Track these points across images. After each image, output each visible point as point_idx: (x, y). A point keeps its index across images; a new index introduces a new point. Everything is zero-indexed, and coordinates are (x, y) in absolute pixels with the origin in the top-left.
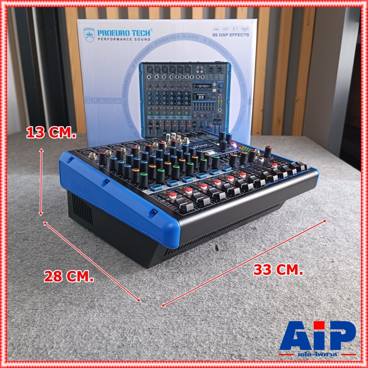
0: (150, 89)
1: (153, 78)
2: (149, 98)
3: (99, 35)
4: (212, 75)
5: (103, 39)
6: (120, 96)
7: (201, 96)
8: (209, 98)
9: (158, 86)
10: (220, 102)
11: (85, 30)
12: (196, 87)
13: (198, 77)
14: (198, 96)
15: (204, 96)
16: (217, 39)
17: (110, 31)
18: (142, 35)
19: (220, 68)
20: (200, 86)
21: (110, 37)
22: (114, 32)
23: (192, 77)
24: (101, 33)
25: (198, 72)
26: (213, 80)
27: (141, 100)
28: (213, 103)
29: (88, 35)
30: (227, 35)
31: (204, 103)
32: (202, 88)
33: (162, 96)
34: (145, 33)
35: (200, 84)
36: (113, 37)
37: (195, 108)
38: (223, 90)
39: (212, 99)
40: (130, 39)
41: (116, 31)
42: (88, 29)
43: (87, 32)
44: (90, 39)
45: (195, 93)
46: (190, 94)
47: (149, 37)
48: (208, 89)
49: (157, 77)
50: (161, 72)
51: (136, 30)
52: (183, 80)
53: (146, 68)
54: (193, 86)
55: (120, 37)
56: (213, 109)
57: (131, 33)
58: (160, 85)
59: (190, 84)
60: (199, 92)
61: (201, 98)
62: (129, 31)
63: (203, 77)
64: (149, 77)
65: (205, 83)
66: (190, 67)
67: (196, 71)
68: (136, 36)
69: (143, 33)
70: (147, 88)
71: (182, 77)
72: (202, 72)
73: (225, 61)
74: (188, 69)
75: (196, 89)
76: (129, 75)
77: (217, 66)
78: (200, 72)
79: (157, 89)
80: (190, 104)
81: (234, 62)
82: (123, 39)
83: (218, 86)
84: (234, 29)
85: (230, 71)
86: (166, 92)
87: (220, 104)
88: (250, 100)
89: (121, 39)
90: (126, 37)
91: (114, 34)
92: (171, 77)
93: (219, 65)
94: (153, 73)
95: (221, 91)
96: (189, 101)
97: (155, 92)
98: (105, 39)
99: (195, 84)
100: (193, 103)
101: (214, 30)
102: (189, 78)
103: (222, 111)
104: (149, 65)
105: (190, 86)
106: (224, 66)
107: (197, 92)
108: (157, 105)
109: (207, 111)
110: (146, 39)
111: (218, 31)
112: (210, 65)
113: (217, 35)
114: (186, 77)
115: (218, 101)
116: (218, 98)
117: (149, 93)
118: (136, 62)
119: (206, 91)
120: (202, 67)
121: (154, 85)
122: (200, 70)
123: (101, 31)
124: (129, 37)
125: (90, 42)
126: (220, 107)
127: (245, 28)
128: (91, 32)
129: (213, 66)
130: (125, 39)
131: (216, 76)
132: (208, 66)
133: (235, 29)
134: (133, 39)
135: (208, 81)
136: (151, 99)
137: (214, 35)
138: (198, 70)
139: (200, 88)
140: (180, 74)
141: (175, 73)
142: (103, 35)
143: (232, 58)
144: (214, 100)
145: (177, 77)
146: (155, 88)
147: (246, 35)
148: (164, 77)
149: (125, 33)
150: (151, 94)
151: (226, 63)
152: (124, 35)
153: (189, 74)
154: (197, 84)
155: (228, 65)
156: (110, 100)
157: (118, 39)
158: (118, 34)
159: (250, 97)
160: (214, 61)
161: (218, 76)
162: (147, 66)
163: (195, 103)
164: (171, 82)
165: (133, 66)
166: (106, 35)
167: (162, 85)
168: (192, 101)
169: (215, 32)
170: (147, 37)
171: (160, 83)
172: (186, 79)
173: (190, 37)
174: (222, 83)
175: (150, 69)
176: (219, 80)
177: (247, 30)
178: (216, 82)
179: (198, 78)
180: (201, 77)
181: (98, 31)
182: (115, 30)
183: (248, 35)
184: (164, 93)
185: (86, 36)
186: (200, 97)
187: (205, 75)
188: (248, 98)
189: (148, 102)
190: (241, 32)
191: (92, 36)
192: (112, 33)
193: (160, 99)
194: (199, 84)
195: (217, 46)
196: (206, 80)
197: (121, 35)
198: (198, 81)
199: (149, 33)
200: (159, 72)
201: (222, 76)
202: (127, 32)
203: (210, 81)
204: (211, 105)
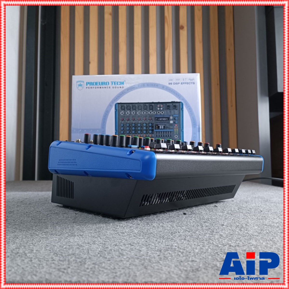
0: (123, 122)
1: (125, 114)
2: (122, 128)
3: (87, 85)
4: (169, 111)
5: (90, 88)
6: (100, 127)
7: (162, 126)
8: (168, 128)
9: (129, 120)
10: (176, 131)
11: (77, 82)
12: (157, 120)
13: (159, 112)
14: (159, 126)
15: (164, 126)
16: (172, 86)
17: (95, 83)
18: (118, 84)
19: (175, 106)
20: (161, 119)
21: (95, 86)
22: (98, 83)
23: (154, 113)
24: (88, 84)
25: (159, 109)
26: (170, 114)
27: (116, 130)
28: (171, 132)
29: (79, 85)
30: (179, 83)
31: (164, 132)
32: (162, 120)
33: (132, 127)
34: (120, 83)
35: (161, 118)
36: (97, 86)
37: (157, 135)
38: (178, 122)
39: (170, 129)
40: (110, 87)
41: (100, 83)
42: (80, 81)
43: (79, 83)
44: (80, 88)
45: (157, 124)
46: (153, 125)
47: (123, 86)
48: (167, 121)
49: (128, 113)
50: (131, 109)
51: (114, 81)
52: (148, 114)
53: (120, 107)
54: (155, 119)
55: (102, 86)
56: (171, 136)
57: (110, 83)
58: (130, 119)
59: (153, 118)
60: (160, 124)
61: (162, 127)
62: (108, 82)
63: (162, 112)
64: (122, 113)
65: (164, 117)
66: (153, 106)
67: (157, 108)
68: (113, 86)
69: (119, 83)
70: (121, 121)
71: (147, 113)
72: (161, 109)
73: (178, 101)
74: (151, 107)
75: (158, 121)
76: (107, 112)
77: (173, 104)
78: (160, 109)
79: (128, 122)
80: (153, 132)
81: (186, 101)
82: (104, 87)
83: (174, 119)
84: (183, 80)
85: (182, 108)
86: (135, 124)
87: (176, 132)
88: (199, 128)
89: (103, 88)
90: (106, 86)
91: (98, 84)
92: (139, 113)
93: (174, 104)
94: (125, 111)
95: (176, 122)
96: (152, 130)
97: (127, 124)
98: (91, 88)
99: (156, 118)
100: (155, 131)
101: (170, 80)
102: (152, 114)
103: (178, 137)
104: (122, 105)
105: (153, 119)
106: (178, 105)
107: (158, 124)
108: (128, 134)
109: (166, 138)
110: (120, 87)
111: (172, 81)
112: (168, 104)
113: (171, 84)
114: (150, 113)
115: (174, 130)
116: (174, 128)
117: (122, 125)
118: (113, 102)
119: (165, 122)
120: (161, 106)
121: (126, 119)
122: (160, 107)
123: (88, 83)
124: (108, 86)
125: (80, 90)
126: (176, 134)
127: (191, 79)
128: (82, 83)
129: (170, 105)
130: (105, 88)
131: (172, 111)
132: (166, 105)
133: (185, 80)
134: (111, 87)
135: (166, 115)
136: (124, 129)
137: (169, 84)
138: (159, 107)
139: (161, 120)
140: (145, 111)
141: (142, 110)
142: (90, 85)
143: (183, 99)
144: (172, 129)
145: (143, 113)
146: (126, 121)
147: (192, 83)
148: (133, 113)
149: (106, 83)
150: (124, 126)
151: (179, 102)
152: (105, 85)
153: (152, 111)
154: (158, 118)
155: (181, 104)
156: (92, 130)
157: (100, 88)
158: (101, 84)
159: (199, 126)
160: (170, 101)
161: (174, 111)
162: (121, 105)
163: (157, 132)
164: (139, 116)
165: (110, 106)
166: (92, 85)
167: (132, 119)
168: (155, 130)
169: (170, 82)
170: (122, 86)
171: (130, 118)
172: (150, 114)
173: (152, 85)
174: (177, 117)
175: (123, 107)
176: (174, 114)
177: (193, 80)
178: (173, 116)
179: (159, 114)
180: (161, 112)
181: (87, 83)
182: (99, 81)
183: (194, 83)
184: (133, 125)
185: (78, 86)
186: (160, 127)
187: (164, 111)
188: (198, 127)
189: (121, 131)
190: (189, 81)
191: (82, 86)
192: (96, 84)
193: (130, 129)
194: (159, 118)
195: (172, 91)
196: (165, 114)
197: (103, 85)
198: (159, 115)
199: (123, 83)
200: (130, 110)
201: (176, 112)
202: (107, 83)
203: (168, 115)
204: (170, 132)
